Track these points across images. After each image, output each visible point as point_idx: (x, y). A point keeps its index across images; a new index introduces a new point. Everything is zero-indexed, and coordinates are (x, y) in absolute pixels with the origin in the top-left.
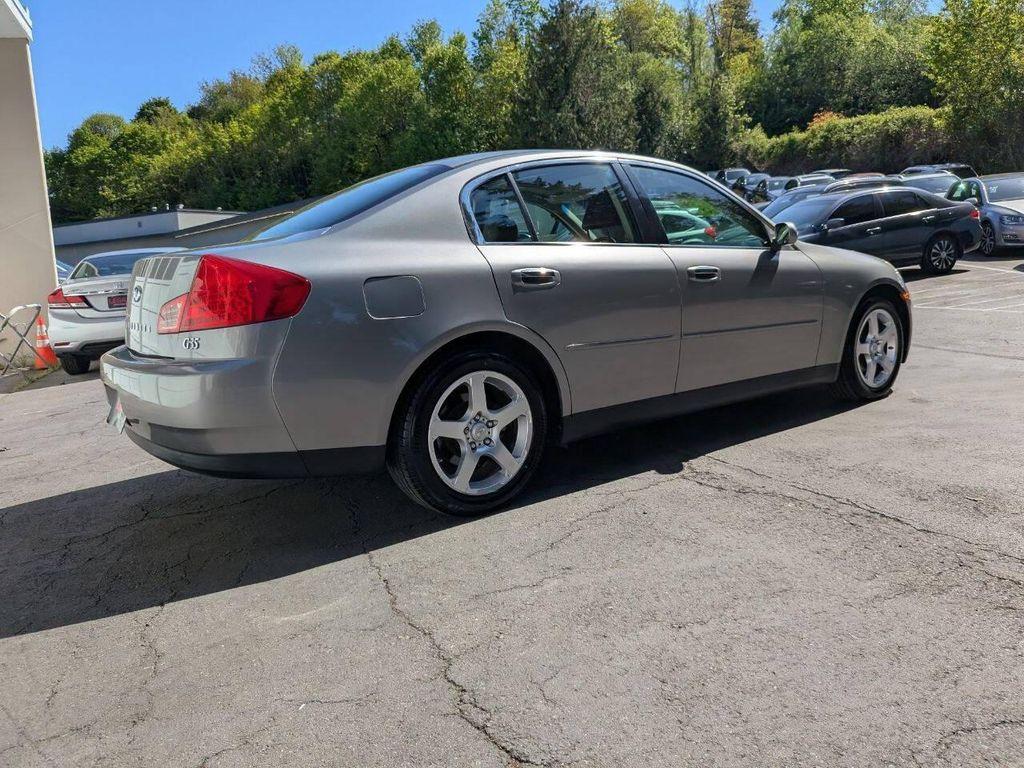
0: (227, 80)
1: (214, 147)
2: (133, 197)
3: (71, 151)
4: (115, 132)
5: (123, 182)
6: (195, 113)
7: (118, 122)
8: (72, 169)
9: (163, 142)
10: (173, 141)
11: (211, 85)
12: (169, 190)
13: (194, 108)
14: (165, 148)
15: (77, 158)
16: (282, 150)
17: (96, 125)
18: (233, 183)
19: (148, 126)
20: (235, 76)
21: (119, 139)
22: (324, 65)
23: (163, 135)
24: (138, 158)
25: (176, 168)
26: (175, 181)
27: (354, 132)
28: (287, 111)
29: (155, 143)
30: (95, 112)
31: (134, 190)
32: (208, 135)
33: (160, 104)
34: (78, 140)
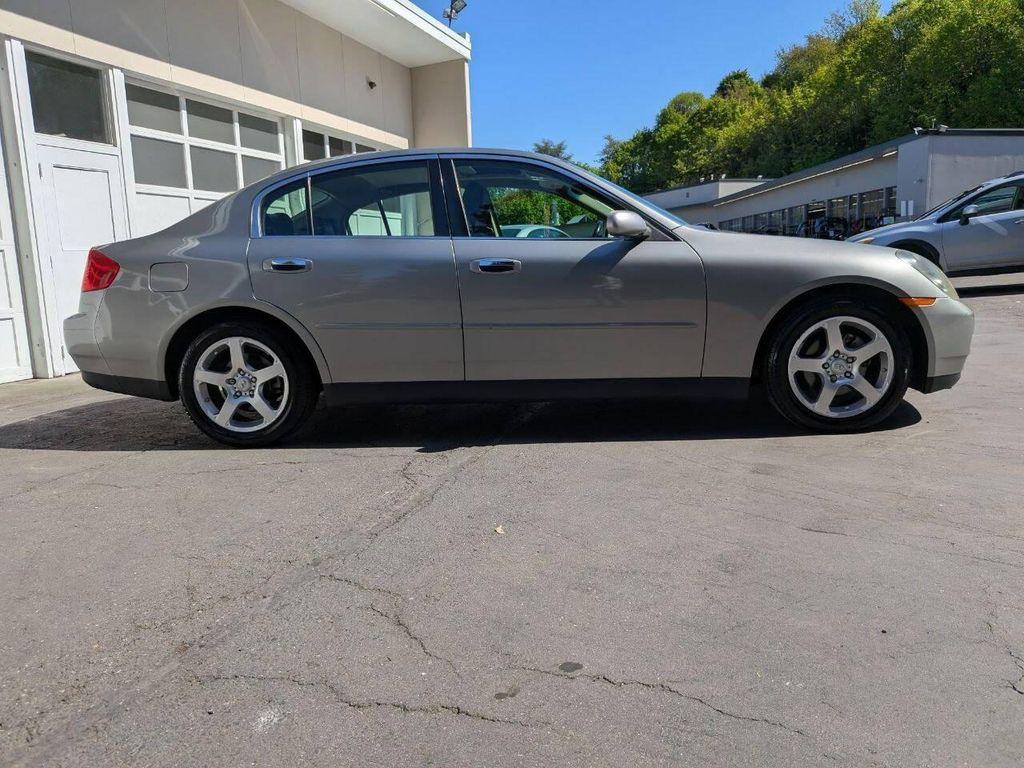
0: (803, 43)
1: (777, 114)
2: (700, 169)
3: (657, 130)
4: (695, 108)
5: (694, 155)
6: (769, 82)
7: (697, 98)
8: (655, 146)
9: (733, 114)
10: (742, 111)
11: (787, 51)
12: (733, 159)
13: (768, 77)
14: (734, 120)
15: (660, 136)
16: (845, 111)
17: (679, 104)
18: (788, 150)
19: (722, 100)
20: (810, 39)
21: (696, 114)
22: (901, 12)
23: (734, 107)
24: (709, 131)
25: (739, 139)
26: (738, 151)
27: (923, 84)
28: (854, 69)
29: (726, 115)
30: (679, 92)
31: (702, 162)
32: (773, 103)
33: (738, 76)
34: (664, 119)
